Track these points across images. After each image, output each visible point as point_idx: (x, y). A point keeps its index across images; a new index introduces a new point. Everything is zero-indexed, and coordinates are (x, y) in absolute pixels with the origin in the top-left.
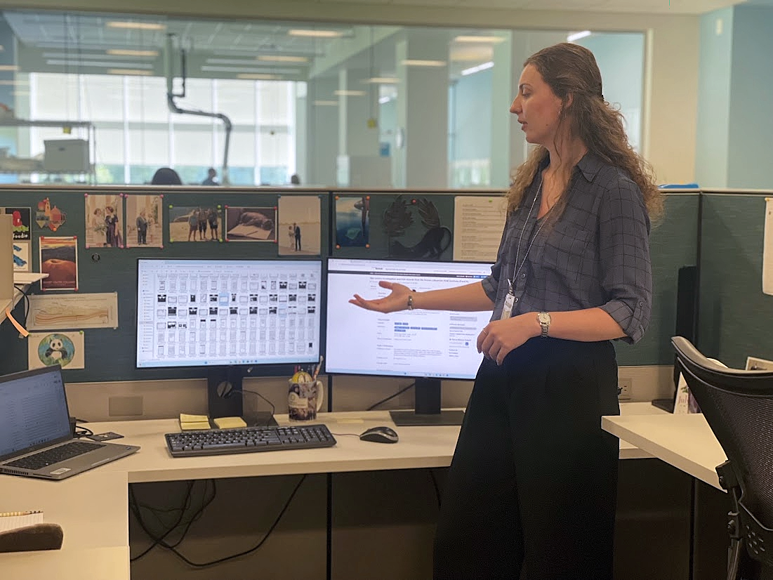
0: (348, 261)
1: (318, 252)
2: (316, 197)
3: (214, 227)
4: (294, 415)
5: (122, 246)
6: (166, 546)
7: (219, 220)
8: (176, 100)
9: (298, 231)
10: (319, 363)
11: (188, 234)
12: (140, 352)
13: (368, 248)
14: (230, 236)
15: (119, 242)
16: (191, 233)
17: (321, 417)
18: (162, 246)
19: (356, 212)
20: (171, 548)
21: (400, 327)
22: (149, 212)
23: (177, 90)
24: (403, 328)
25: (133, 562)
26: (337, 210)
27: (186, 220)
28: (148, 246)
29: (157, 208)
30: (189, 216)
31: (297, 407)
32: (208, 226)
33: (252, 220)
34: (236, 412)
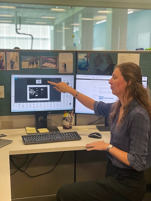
0: (83, 75)
1: (72, 72)
2: (71, 53)
3: (37, 63)
4: (65, 128)
5: (5, 70)
6: (22, 171)
7: (39, 61)
8: (18, 30)
9: (65, 65)
10: (73, 110)
11: (28, 66)
12: (12, 107)
13: (88, 71)
14: (43, 67)
15: (4, 68)
16: (29, 65)
17: (74, 128)
18: (19, 70)
19: (85, 59)
20: (23, 171)
21: (101, 98)
22: (14, 58)
23: (18, 27)
24: (102, 98)
25: (11, 176)
26: (79, 58)
27: (27, 61)
28: (14, 70)
29: (17, 57)
30: (28, 60)
31: (66, 125)
32: (35, 63)
33: (50, 61)
34: (45, 126)
